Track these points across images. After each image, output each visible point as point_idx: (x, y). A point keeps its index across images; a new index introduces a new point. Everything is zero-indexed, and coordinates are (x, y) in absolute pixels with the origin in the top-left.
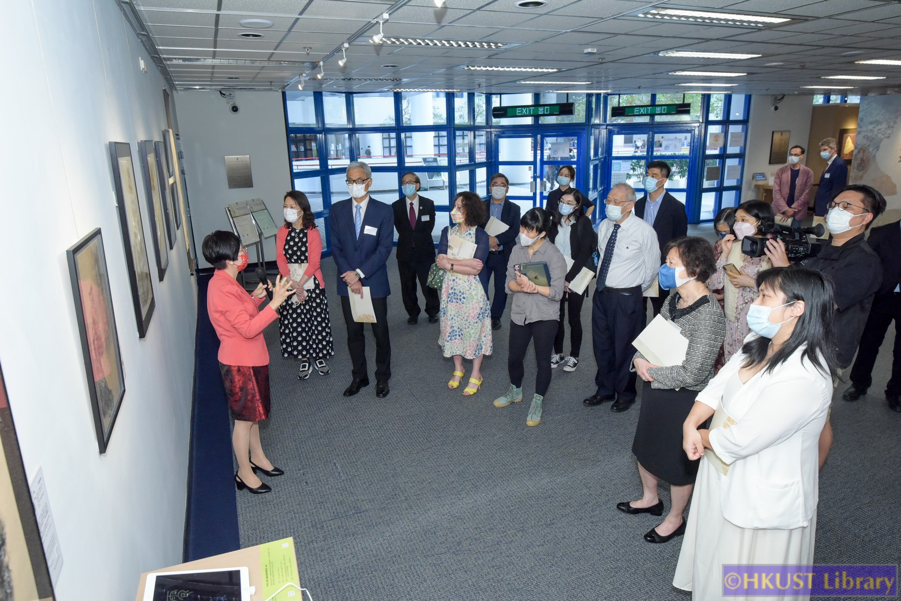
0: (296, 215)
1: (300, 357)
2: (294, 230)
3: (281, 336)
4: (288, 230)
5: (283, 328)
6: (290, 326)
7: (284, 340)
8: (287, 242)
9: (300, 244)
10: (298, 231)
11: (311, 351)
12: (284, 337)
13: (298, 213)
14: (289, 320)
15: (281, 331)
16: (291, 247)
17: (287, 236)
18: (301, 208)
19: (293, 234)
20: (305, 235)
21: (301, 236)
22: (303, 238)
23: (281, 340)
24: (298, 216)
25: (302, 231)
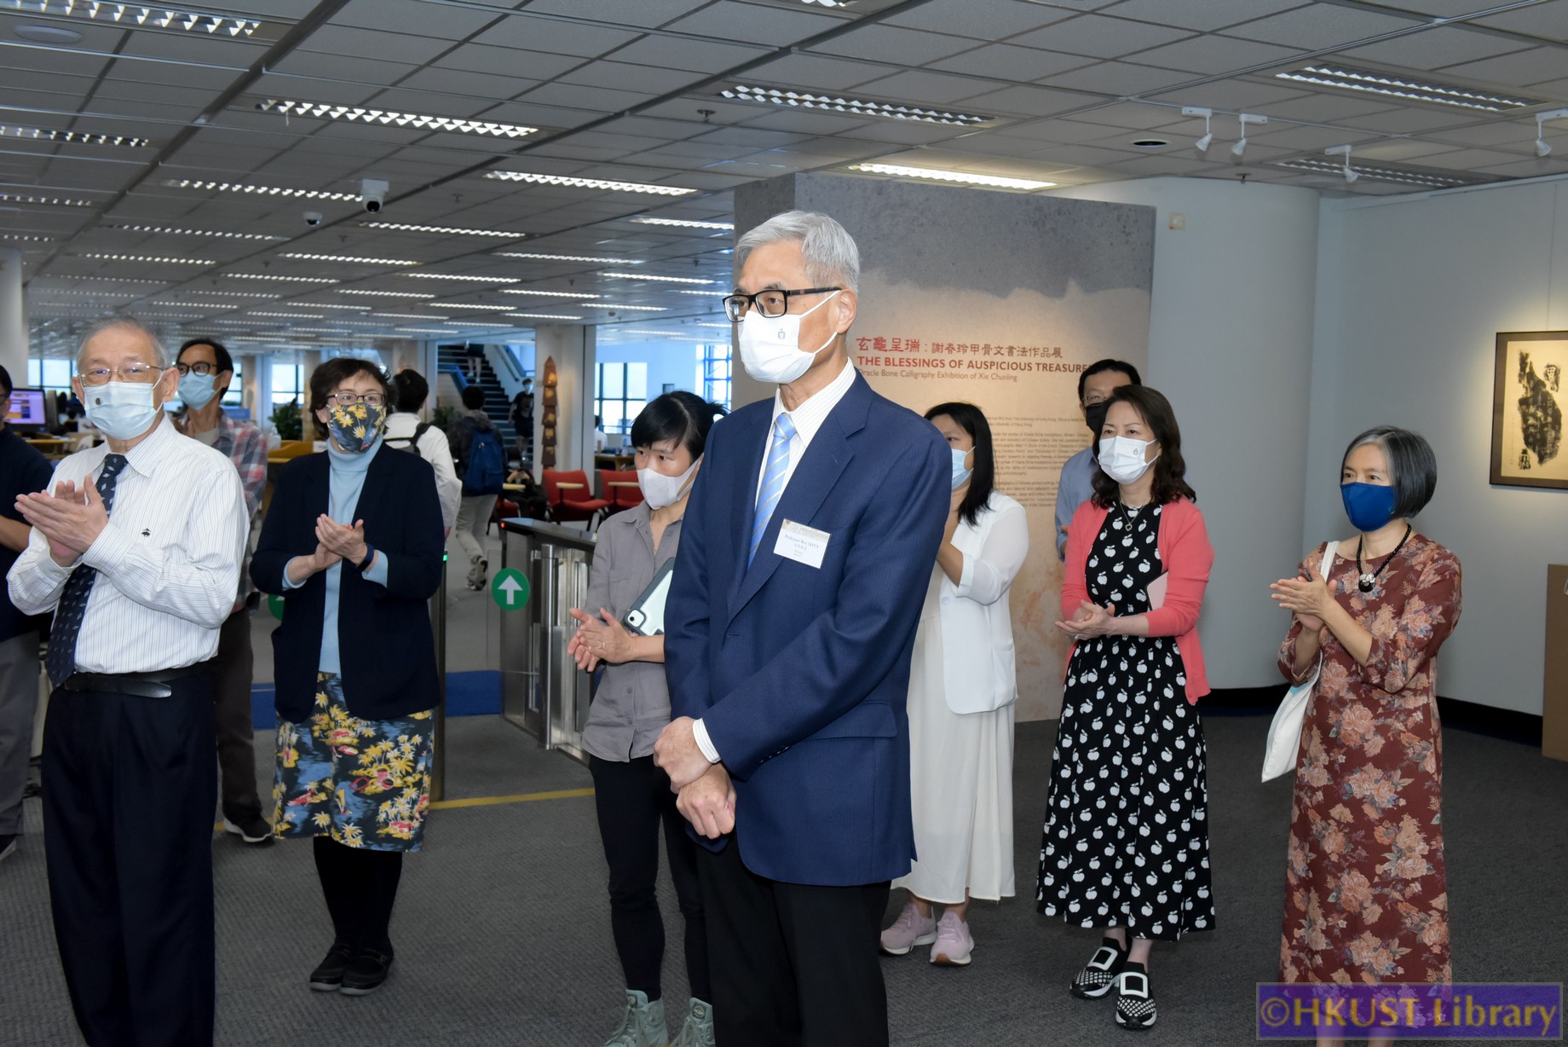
0: (1143, 456)
1: (1087, 924)
2: (1121, 511)
3: (1045, 846)
4: (1102, 515)
5: (1053, 821)
6: (1073, 788)
7: (1051, 862)
8: (1099, 547)
9: (1134, 554)
10: (1133, 514)
11: (1125, 909)
12: (1050, 851)
13: (1149, 451)
14: (1074, 766)
15: (1047, 830)
16: (1106, 564)
17: (1102, 531)
18: (1156, 436)
19: (1117, 525)
20: (1154, 524)
21: (1142, 527)
22: (1146, 533)
23: (1042, 857)
24: (1147, 461)
25: (1146, 512)
